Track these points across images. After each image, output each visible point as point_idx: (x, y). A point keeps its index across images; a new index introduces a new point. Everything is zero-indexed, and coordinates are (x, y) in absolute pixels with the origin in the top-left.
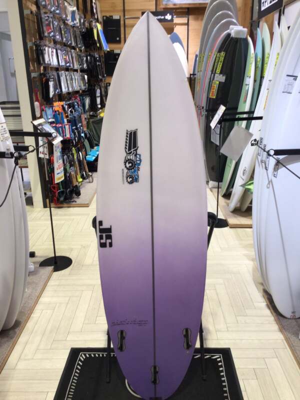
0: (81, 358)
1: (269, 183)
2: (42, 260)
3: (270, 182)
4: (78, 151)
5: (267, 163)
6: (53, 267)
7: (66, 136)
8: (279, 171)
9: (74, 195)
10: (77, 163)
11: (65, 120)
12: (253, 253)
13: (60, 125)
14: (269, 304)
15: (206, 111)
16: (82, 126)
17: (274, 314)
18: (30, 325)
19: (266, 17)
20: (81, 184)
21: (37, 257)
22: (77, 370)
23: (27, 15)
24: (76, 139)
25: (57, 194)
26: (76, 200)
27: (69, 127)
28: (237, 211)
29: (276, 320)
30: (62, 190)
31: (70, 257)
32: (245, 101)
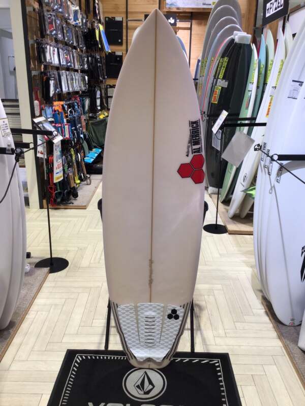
0: (77, 359)
1: (271, 189)
2: (37, 261)
3: (273, 188)
4: (77, 152)
5: (270, 168)
6: (49, 268)
7: (65, 136)
8: (282, 176)
9: (71, 197)
10: (75, 164)
11: (65, 120)
12: (253, 260)
13: (60, 125)
14: (267, 311)
15: (208, 116)
16: (81, 127)
17: (273, 321)
18: (24, 326)
19: (270, 24)
20: (79, 186)
21: (32, 258)
22: (73, 372)
23: (29, 12)
24: (76, 139)
25: (54, 195)
26: (73, 201)
27: (69, 127)
28: (236, 218)
29: (274, 327)
30: (59, 191)
31: (67, 259)
32: (247, 108)
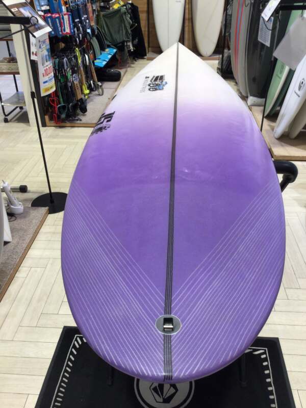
0: (76, 343)
2: (35, 196)
4: (83, 52)
6: (47, 208)
7: (64, 30)
9: (79, 111)
10: (82, 69)
11: (64, 8)
13: (57, 16)
16: (87, 18)
20: (89, 97)
21: (29, 192)
24: (81, 36)
25: (57, 109)
27: (69, 18)
30: (63, 104)
